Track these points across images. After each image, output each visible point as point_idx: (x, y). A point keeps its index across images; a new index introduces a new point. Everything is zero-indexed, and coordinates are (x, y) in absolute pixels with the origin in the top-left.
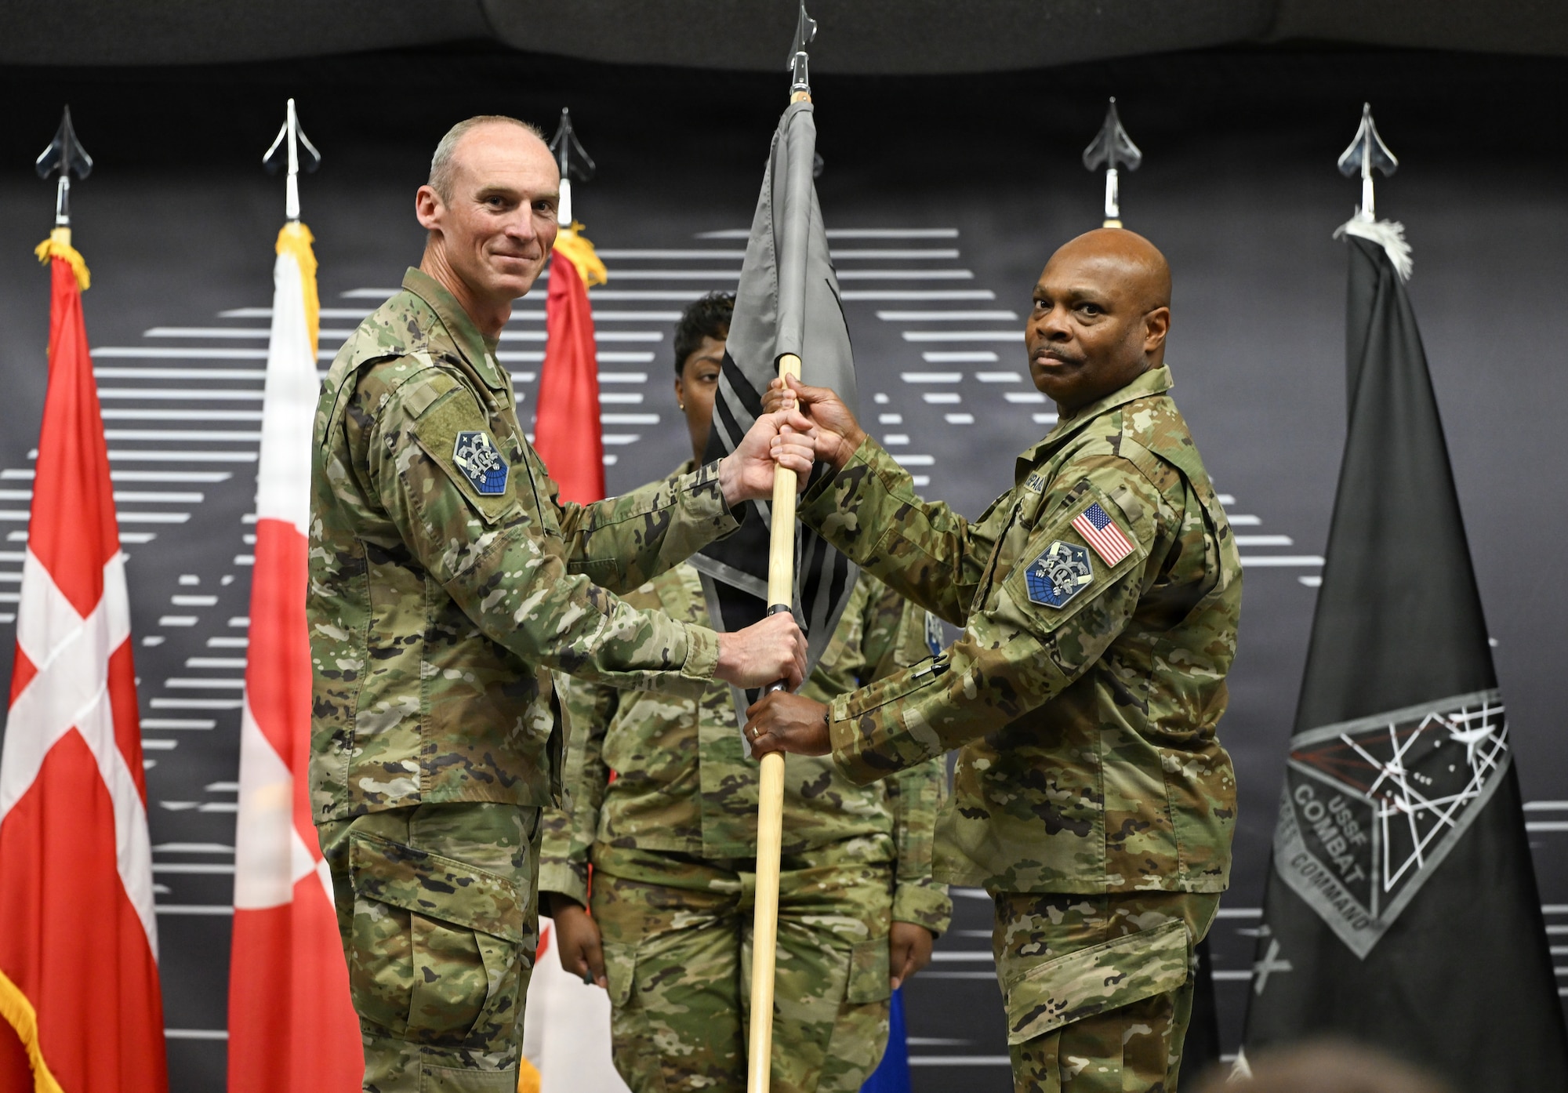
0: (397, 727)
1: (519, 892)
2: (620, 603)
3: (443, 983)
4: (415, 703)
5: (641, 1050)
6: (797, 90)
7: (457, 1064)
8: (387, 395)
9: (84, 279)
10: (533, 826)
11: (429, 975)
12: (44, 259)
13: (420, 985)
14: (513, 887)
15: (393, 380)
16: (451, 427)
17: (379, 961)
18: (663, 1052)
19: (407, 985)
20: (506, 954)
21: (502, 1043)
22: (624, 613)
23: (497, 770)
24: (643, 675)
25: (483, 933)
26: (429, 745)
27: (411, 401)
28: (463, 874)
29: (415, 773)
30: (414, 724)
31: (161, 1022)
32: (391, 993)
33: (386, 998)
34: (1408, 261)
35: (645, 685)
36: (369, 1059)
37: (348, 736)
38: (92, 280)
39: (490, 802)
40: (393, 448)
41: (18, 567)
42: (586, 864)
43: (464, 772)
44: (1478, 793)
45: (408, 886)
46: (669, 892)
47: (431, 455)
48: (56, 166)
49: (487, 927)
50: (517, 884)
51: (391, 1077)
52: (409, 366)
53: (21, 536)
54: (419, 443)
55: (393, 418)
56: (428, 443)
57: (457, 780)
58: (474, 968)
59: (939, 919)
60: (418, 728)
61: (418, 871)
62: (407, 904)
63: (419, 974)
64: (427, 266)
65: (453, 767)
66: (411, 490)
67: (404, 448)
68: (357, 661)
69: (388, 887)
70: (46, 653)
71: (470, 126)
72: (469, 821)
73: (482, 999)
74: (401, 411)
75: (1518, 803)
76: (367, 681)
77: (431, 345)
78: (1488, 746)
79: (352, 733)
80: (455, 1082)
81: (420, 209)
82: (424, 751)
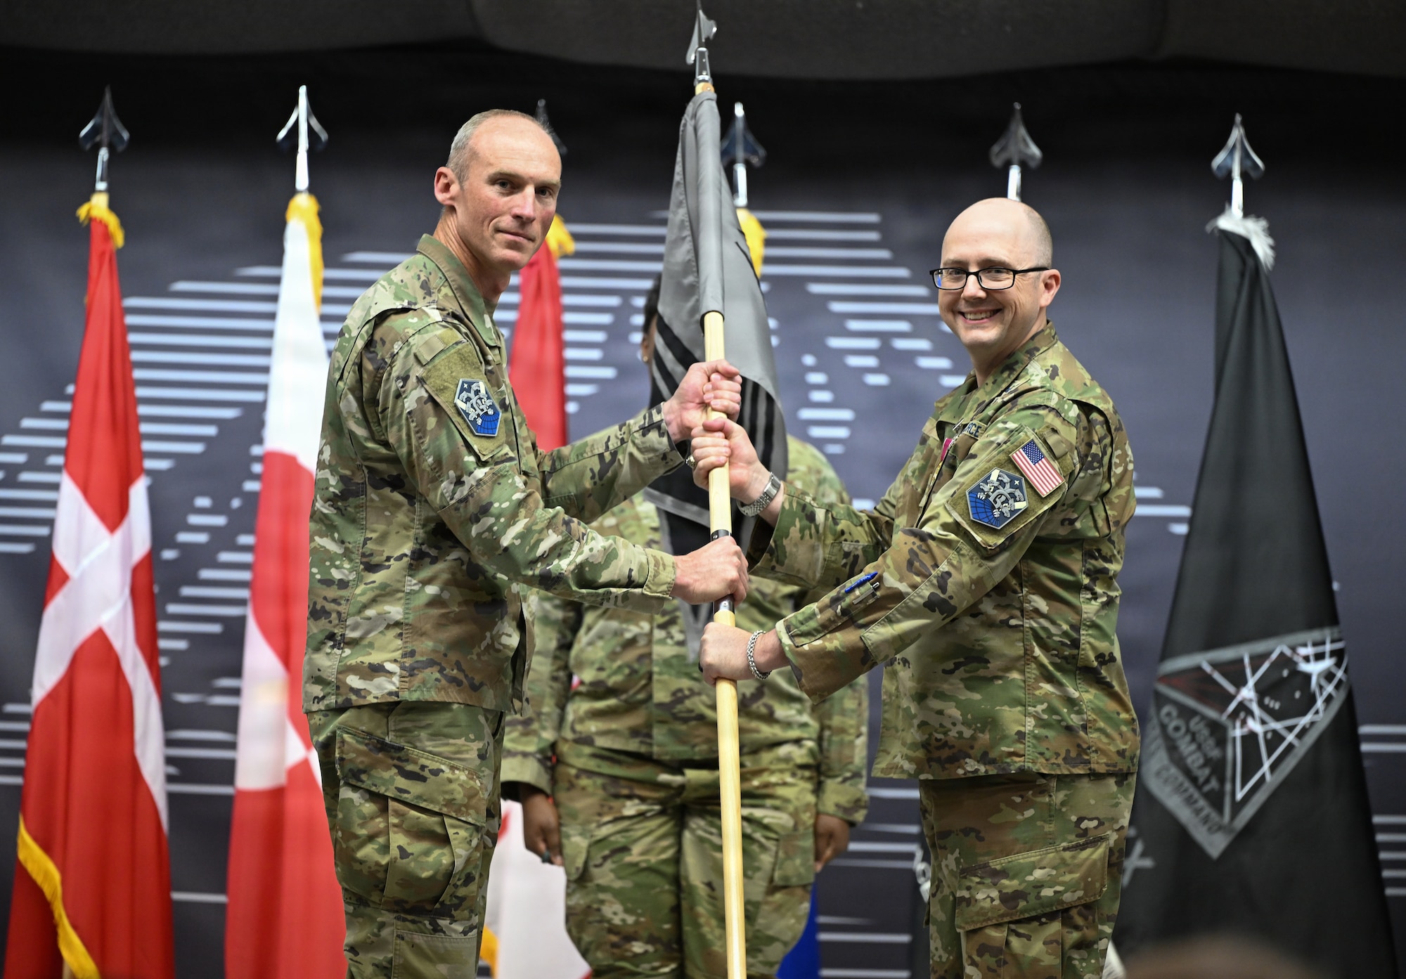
0: (381, 632)
1: (484, 782)
2: (589, 530)
3: (415, 860)
4: (399, 613)
5: (591, 919)
6: (700, 81)
7: (426, 931)
8: (400, 343)
9: (119, 239)
10: (496, 725)
11: (404, 853)
12: (85, 219)
13: (395, 862)
14: (478, 778)
15: (406, 330)
16: (454, 374)
17: (361, 840)
18: (609, 921)
19: (384, 861)
20: (471, 836)
21: (466, 912)
22: (593, 539)
23: (466, 676)
24: (611, 592)
25: (451, 817)
26: (409, 650)
27: (420, 349)
28: (433, 765)
29: (395, 673)
30: (398, 631)
31: (167, 886)
32: (370, 868)
33: (365, 872)
34: (1270, 253)
35: (612, 601)
36: (350, 924)
37: (339, 638)
38: (126, 238)
39: (459, 703)
40: (403, 389)
41: (55, 487)
42: (551, 758)
43: (438, 675)
44: (1319, 716)
45: (386, 775)
46: (623, 783)
47: (436, 398)
48: (98, 139)
49: (454, 812)
50: (481, 774)
51: (369, 941)
52: (421, 319)
53: (57, 460)
54: (425, 386)
55: (404, 364)
56: (433, 387)
57: (431, 683)
58: (442, 848)
59: (857, 811)
60: (400, 635)
61: (396, 762)
62: (386, 791)
63: (394, 852)
64: (439, 235)
65: (428, 670)
66: (416, 427)
67: (412, 390)
68: (351, 572)
69: (370, 776)
70: (78, 561)
71: (488, 117)
72: (441, 719)
73: (449, 874)
74: (412, 358)
75: (1354, 726)
76: (358, 591)
77: (440, 302)
78: (1329, 676)
79: (343, 635)
80: (424, 946)
81: (438, 187)
82: (404, 655)
